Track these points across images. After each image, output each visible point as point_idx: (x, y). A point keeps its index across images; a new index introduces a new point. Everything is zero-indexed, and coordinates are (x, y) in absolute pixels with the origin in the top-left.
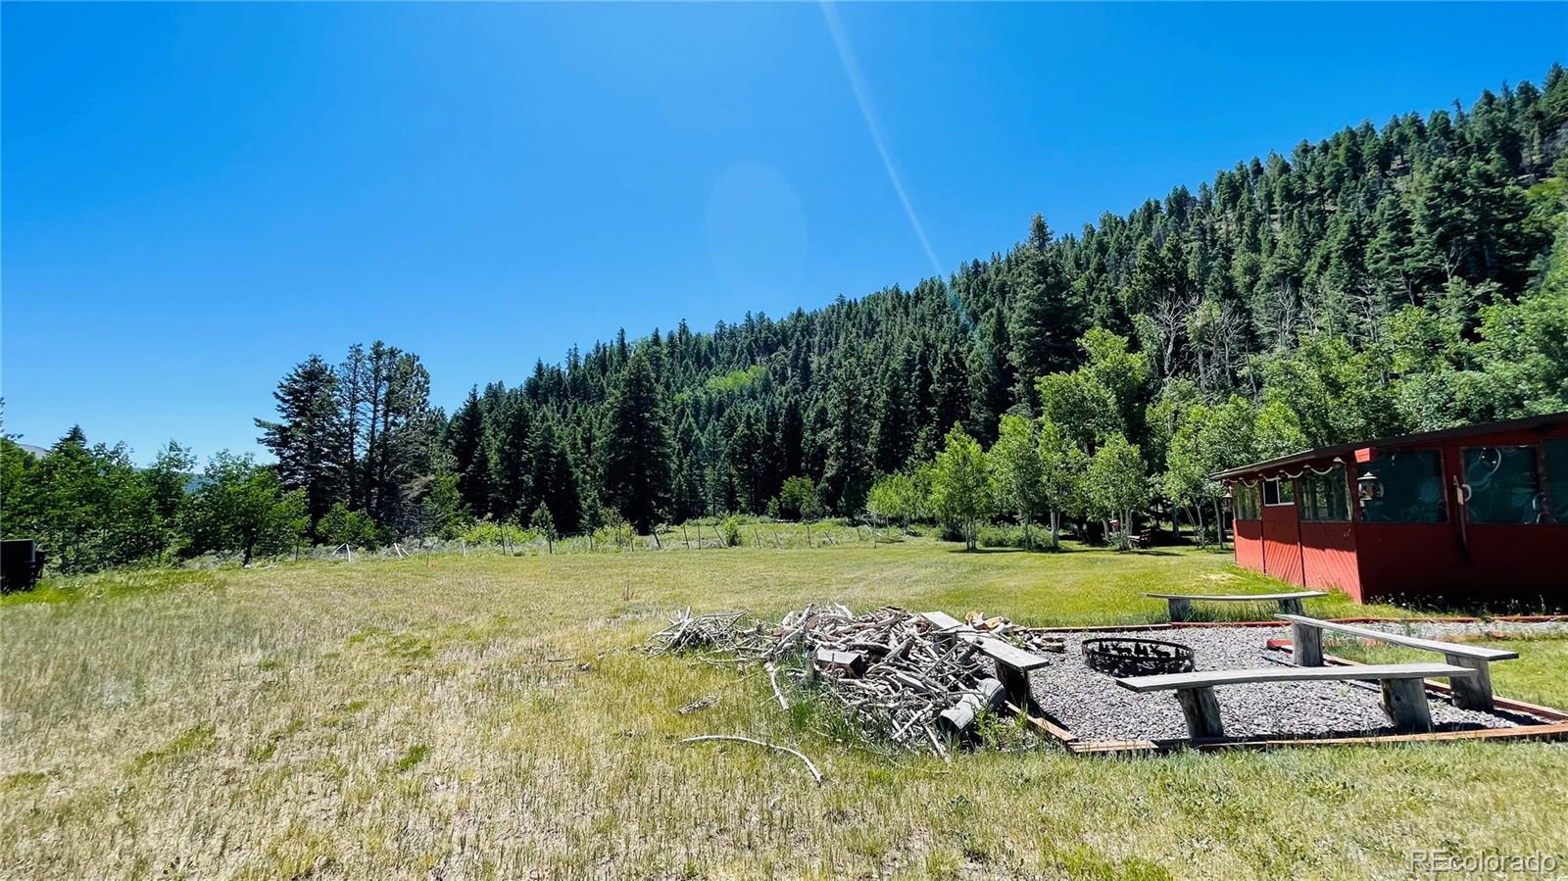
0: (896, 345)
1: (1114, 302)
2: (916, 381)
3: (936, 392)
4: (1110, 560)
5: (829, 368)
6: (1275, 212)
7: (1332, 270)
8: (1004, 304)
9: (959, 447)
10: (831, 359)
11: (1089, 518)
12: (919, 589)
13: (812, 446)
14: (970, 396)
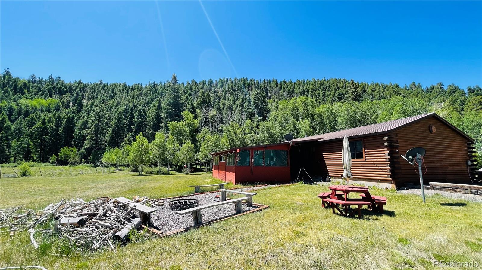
0: (122, 103)
1: (192, 104)
2: (128, 117)
3: (135, 121)
4: (183, 177)
5: (92, 106)
6: (229, 92)
7: (238, 108)
8: (162, 98)
9: (140, 141)
10: (93, 102)
11: (179, 165)
12: (117, 190)
13: (78, 135)
14: (147, 125)
